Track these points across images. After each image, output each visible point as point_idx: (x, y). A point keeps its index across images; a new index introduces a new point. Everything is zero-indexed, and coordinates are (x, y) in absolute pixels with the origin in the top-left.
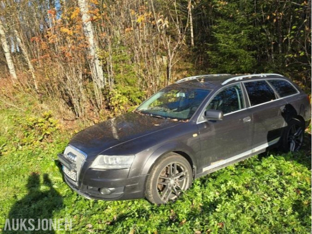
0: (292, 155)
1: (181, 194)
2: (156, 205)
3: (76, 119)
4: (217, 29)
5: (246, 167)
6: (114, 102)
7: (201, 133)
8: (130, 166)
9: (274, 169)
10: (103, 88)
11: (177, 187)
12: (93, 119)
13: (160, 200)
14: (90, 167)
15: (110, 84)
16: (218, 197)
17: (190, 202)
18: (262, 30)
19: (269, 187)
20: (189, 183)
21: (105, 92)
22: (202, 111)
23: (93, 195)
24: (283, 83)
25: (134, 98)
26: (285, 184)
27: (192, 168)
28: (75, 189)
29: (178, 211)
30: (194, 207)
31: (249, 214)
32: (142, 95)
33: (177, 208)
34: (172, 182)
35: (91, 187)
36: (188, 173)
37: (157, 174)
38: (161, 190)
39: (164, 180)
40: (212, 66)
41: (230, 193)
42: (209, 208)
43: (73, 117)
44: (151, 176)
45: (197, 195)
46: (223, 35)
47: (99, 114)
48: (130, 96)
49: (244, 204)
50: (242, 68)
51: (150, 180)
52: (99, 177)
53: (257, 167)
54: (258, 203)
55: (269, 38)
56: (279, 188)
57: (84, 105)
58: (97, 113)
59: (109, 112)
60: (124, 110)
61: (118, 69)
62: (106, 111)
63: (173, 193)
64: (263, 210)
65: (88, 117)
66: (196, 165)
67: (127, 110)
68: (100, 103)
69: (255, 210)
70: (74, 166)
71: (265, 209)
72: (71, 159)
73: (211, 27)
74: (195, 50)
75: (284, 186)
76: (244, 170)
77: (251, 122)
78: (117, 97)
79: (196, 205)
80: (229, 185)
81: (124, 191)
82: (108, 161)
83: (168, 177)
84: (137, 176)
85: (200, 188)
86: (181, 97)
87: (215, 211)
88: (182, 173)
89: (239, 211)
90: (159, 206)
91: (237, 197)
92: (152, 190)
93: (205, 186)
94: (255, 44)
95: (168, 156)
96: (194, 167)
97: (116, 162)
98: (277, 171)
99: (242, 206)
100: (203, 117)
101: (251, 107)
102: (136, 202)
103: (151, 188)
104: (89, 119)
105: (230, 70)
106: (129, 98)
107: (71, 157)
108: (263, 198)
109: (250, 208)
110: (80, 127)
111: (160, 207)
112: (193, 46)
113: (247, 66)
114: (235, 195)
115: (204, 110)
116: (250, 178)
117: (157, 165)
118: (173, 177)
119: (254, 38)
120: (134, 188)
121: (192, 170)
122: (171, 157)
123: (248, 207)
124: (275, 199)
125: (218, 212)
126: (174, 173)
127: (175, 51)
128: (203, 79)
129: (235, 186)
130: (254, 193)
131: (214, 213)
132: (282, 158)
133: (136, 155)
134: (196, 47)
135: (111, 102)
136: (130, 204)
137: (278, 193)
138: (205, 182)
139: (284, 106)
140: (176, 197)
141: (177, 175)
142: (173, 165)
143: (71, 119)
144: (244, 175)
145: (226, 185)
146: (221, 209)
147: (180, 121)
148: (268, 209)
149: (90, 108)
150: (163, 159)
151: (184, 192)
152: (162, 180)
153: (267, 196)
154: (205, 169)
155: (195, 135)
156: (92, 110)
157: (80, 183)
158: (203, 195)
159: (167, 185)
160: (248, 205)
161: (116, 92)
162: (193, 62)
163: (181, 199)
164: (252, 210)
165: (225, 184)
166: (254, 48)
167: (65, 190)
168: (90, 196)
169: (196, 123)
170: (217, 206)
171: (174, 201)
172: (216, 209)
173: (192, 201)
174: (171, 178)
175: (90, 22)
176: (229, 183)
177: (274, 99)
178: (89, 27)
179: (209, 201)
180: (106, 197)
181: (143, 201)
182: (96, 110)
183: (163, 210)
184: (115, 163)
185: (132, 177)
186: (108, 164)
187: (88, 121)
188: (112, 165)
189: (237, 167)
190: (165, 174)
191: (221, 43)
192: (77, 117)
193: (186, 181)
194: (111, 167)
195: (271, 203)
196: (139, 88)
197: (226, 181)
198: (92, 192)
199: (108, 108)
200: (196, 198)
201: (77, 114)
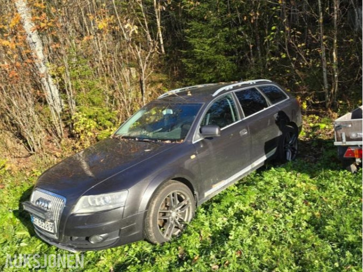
0: (292, 165)
1: (184, 226)
2: (158, 244)
3: (31, 154)
4: (190, 33)
5: (248, 184)
6: (79, 127)
7: (199, 153)
8: (124, 203)
9: (277, 183)
10: (61, 111)
11: (180, 219)
12: (54, 152)
13: (163, 237)
14: (72, 213)
15: (71, 107)
16: (227, 223)
17: (197, 234)
18: (239, 33)
19: (278, 203)
20: (193, 213)
21: (65, 117)
22: (196, 129)
23: (79, 246)
24: (268, 89)
25: (103, 121)
26: (293, 197)
27: (194, 194)
28: (54, 243)
29: (186, 247)
30: (203, 238)
31: (264, 236)
32: (113, 116)
33: (184, 244)
34: (174, 214)
35: (77, 238)
36: (190, 201)
37: (157, 208)
38: (161, 225)
39: (164, 214)
40: (188, 76)
41: (239, 216)
42: (220, 237)
43: (27, 153)
44: (150, 212)
45: (205, 224)
46: (198, 39)
47: (61, 145)
48: (98, 118)
49: (257, 226)
50: (222, 76)
51: (149, 216)
52: (86, 224)
53: (259, 183)
54: (270, 222)
55: (247, 40)
56: (288, 203)
57: (39, 136)
58: (58, 144)
59: (74, 141)
60: (93, 137)
61: (79, 87)
62: (70, 140)
63: (176, 227)
64: (278, 229)
65: (47, 150)
66: (197, 191)
67: (96, 136)
68: (61, 131)
69: (269, 231)
70: (50, 214)
71: (279, 227)
72: (43, 206)
73: (183, 31)
74: (167, 59)
75: (291, 199)
76: (246, 188)
77: (248, 135)
78: (82, 121)
79: (205, 236)
80: (236, 208)
81: (119, 235)
82: (94, 202)
83: (168, 209)
84: (134, 215)
85: (205, 216)
86: (168, 115)
87: (229, 239)
88: (183, 203)
89: (254, 235)
90: (163, 245)
91: (249, 220)
92: (153, 227)
93: (211, 213)
94: (233, 48)
95: (166, 186)
96: (196, 193)
97: (105, 202)
98: (280, 185)
99: (255, 229)
100: (199, 134)
101: (245, 118)
102: (133, 246)
103: (151, 226)
104: (48, 153)
105: (209, 78)
106: (97, 122)
107: (43, 204)
108: (275, 216)
109: (264, 230)
110: (38, 164)
111: (165, 246)
112: (164, 54)
113: (228, 73)
114: (245, 218)
115: (198, 127)
116: (255, 196)
117: (155, 197)
118: (174, 209)
119: (230, 42)
120: (131, 230)
121: (194, 197)
122: (170, 185)
123: (262, 228)
124: (287, 215)
125: (233, 240)
126: (176, 204)
127: (148, 61)
128: (189, 92)
129: (242, 208)
130: (264, 211)
131: (228, 242)
132: (283, 169)
133: (129, 190)
134: (168, 55)
135: (74, 128)
136: (126, 249)
137: (287, 207)
138: (209, 208)
139: (277, 114)
140: (179, 231)
141: (178, 206)
142: (173, 195)
143: (24, 156)
144: (248, 193)
145: (233, 207)
146: (235, 236)
147: (174, 142)
148: (282, 226)
149: (47, 139)
150: (161, 190)
151: (188, 223)
152: (161, 214)
153: (277, 213)
154: (206, 194)
155: (193, 157)
156: (50, 141)
157: (60, 234)
158: (210, 224)
159: (169, 219)
160: (261, 226)
161: (80, 116)
162: (166, 72)
163: (185, 233)
164: (266, 231)
165: (231, 207)
166: (232, 53)
167: (38, 246)
168: (76, 249)
169: (191, 142)
170: (230, 234)
171: (178, 236)
172: (230, 237)
173: (199, 233)
174: (173, 210)
175: (36, 31)
176: (236, 205)
177: (267, 107)
178: (35, 37)
179: (218, 229)
180: (98, 246)
181: (142, 243)
182: (56, 140)
183: (169, 249)
184: (103, 203)
185: (128, 217)
186: (94, 205)
187: (48, 155)
188: (99, 206)
189: (237, 185)
190: (164, 206)
191: (196, 48)
192: (32, 152)
193: (189, 211)
194: (99, 209)
195: (284, 220)
196: (107, 108)
197: (232, 204)
198: (78, 243)
199: (72, 136)
200: (203, 229)
201: (31, 148)
